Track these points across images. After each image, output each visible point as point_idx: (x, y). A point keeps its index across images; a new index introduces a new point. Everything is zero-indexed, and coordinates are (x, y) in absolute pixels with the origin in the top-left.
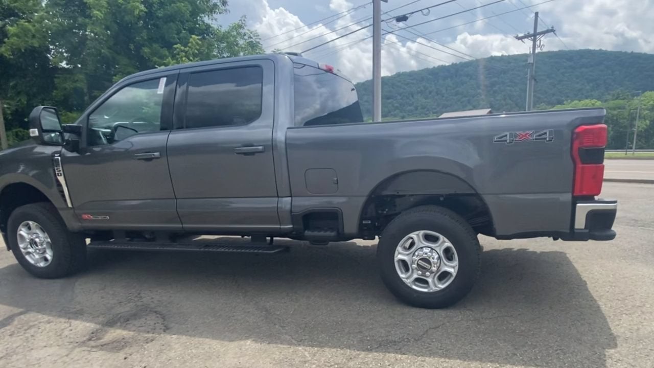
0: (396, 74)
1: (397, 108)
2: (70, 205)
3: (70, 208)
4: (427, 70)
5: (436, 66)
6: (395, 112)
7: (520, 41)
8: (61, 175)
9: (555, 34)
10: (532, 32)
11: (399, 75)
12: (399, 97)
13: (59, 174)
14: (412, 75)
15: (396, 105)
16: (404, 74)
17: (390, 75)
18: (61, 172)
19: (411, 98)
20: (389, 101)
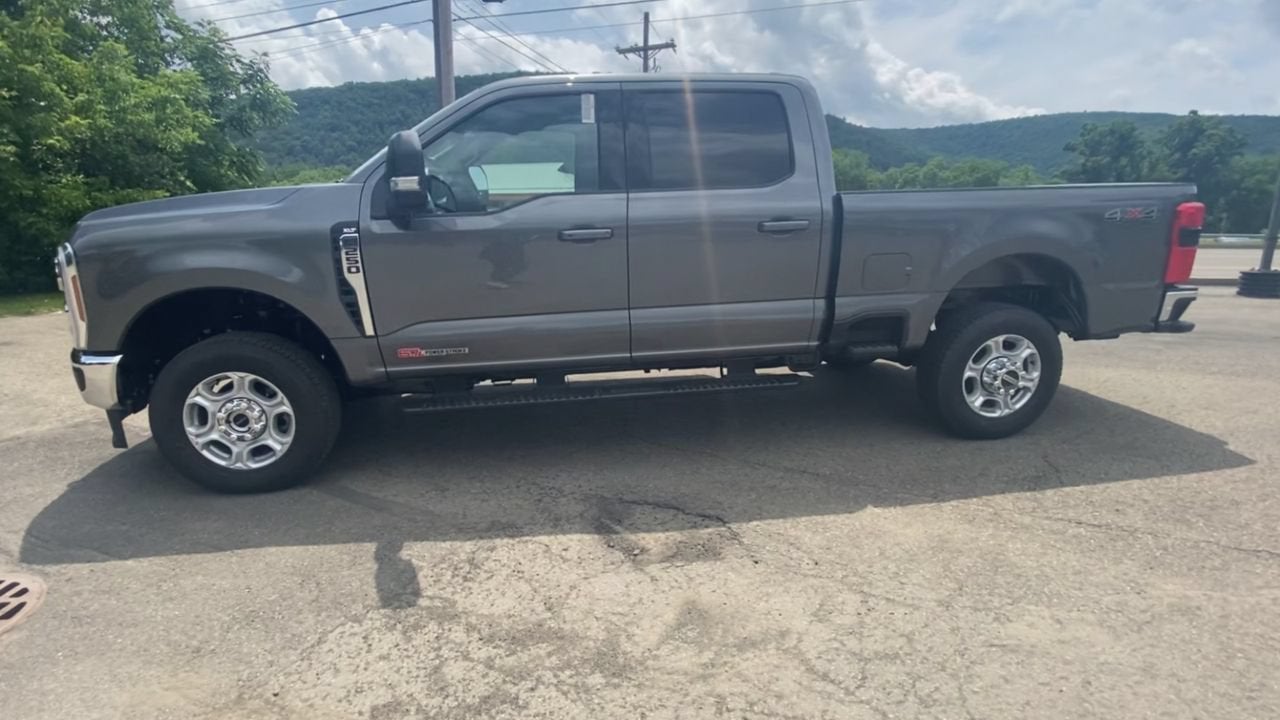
0: (345, 85)
1: (351, 149)
2: (369, 330)
3: (371, 337)
4: (405, 84)
5: (422, 77)
6: (350, 157)
7: (622, 56)
8: (358, 271)
9: (675, 51)
10: (641, 44)
11: (349, 87)
12: (354, 129)
13: (354, 270)
14: (375, 88)
15: (350, 143)
16: (363, 87)
17: (332, 86)
18: (360, 265)
19: (378, 131)
20: (335, 135)
